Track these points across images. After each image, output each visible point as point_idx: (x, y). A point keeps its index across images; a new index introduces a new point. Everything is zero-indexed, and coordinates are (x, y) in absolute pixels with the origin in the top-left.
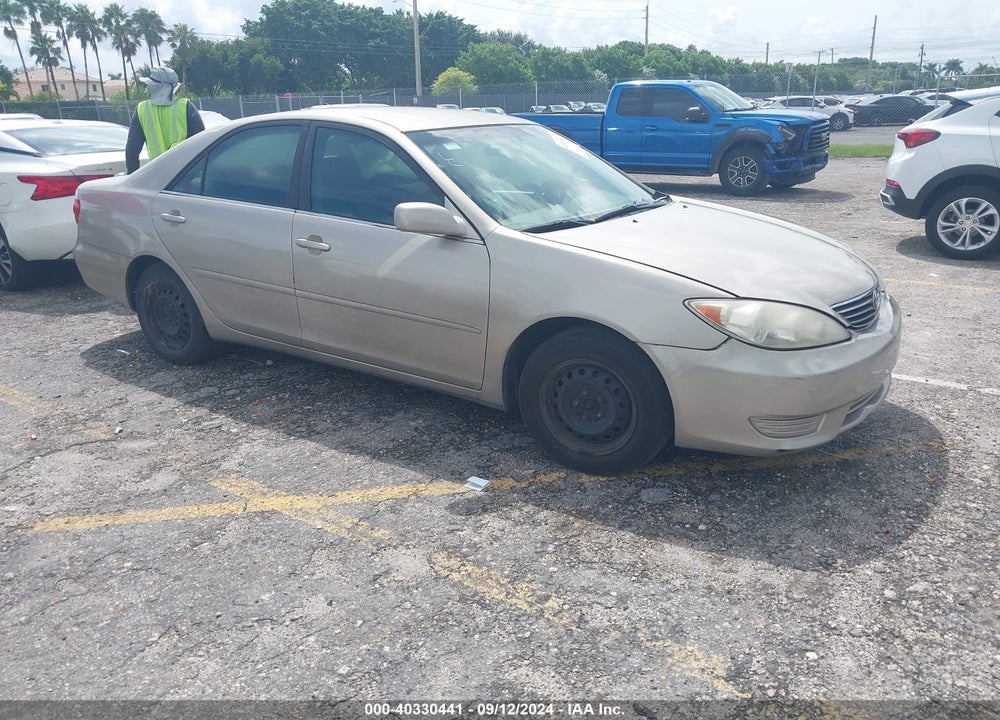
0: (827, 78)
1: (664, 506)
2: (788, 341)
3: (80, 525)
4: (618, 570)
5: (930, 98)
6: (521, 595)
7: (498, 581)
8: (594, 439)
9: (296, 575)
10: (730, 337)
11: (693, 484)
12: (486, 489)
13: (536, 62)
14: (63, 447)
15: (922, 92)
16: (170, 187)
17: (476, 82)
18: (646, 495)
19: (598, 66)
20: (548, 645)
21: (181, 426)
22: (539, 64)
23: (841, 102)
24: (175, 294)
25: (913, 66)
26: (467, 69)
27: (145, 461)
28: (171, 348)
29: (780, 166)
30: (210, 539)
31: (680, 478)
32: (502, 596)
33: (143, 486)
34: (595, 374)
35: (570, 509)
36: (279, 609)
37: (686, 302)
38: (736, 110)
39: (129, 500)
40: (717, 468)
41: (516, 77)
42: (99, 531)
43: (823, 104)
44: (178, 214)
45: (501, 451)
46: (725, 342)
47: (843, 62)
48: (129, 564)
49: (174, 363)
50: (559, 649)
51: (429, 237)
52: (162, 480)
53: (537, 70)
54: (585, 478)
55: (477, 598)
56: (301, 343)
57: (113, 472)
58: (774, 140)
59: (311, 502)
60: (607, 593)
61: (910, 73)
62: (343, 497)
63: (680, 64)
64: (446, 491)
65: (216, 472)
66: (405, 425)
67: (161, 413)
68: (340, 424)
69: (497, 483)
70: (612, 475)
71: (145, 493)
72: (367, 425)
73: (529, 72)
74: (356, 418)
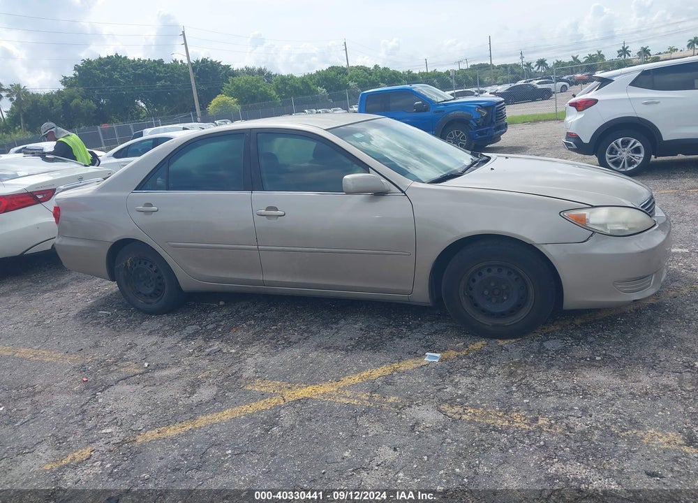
0: (467, 78)
1: (565, 350)
2: (624, 230)
3: (171, 432)
4: (567, 393)
5: (539, 84)
6: (518, 420)
7: (496, 415)
8: (502, 315)
9: (356, 436)
10: (594, 232)
11: (571, 334)
12: (441, 360)
13: (277, 86)
14: (113, 383)
15: (531, 81)
16: (141, 187)
17: (238, 103)
18: (549, 345)
19: (319, 84)
20: (561, 447)
21: (190, 355)
22: (280, 87)
23: (486, 92)
24: (149, 264)
25: (517, 66)
26: (230, 95)
27: (183, 382)
28: (148, 303)
29: (481, 133)
30: (275, 424)
31: (561, 331)
32: (506, 423)
33: (195, 398)
34: (500, 270)
35: (507, 363)
36: (362, 460)
37: (562, 214)
38: (445, 101)
39: (193, 411)
40: (578, 321)
41: (265, 97)
42: (187, 434)
43: (476, 93)
44: (150, 205)
45: (431, 334)
46: (592, 235)
47: (473, 66)
48: (230, 452)
49: (151, 314)
50: (570, 448)
51: (362, 196)
52: (205, 393)
53: (278, 91)
54: (501, 342)
55: (491, 428)
56: (263, 283)
57: (165, 394)
58: (474, 118)
59: (327, 388)
60: (572, 409)
61: (516, 70)
62: (347, 381)
63: (373, 78)
64: (415, 366)
65: (241, 380)
66: (352, 328)
67: (169, 349)
68: (306, 335)
69: (445, 355)
70: (518, 338)
71: (200, 404)
72: (324, 332)
73: (274, 93)
74: (314, 329)
